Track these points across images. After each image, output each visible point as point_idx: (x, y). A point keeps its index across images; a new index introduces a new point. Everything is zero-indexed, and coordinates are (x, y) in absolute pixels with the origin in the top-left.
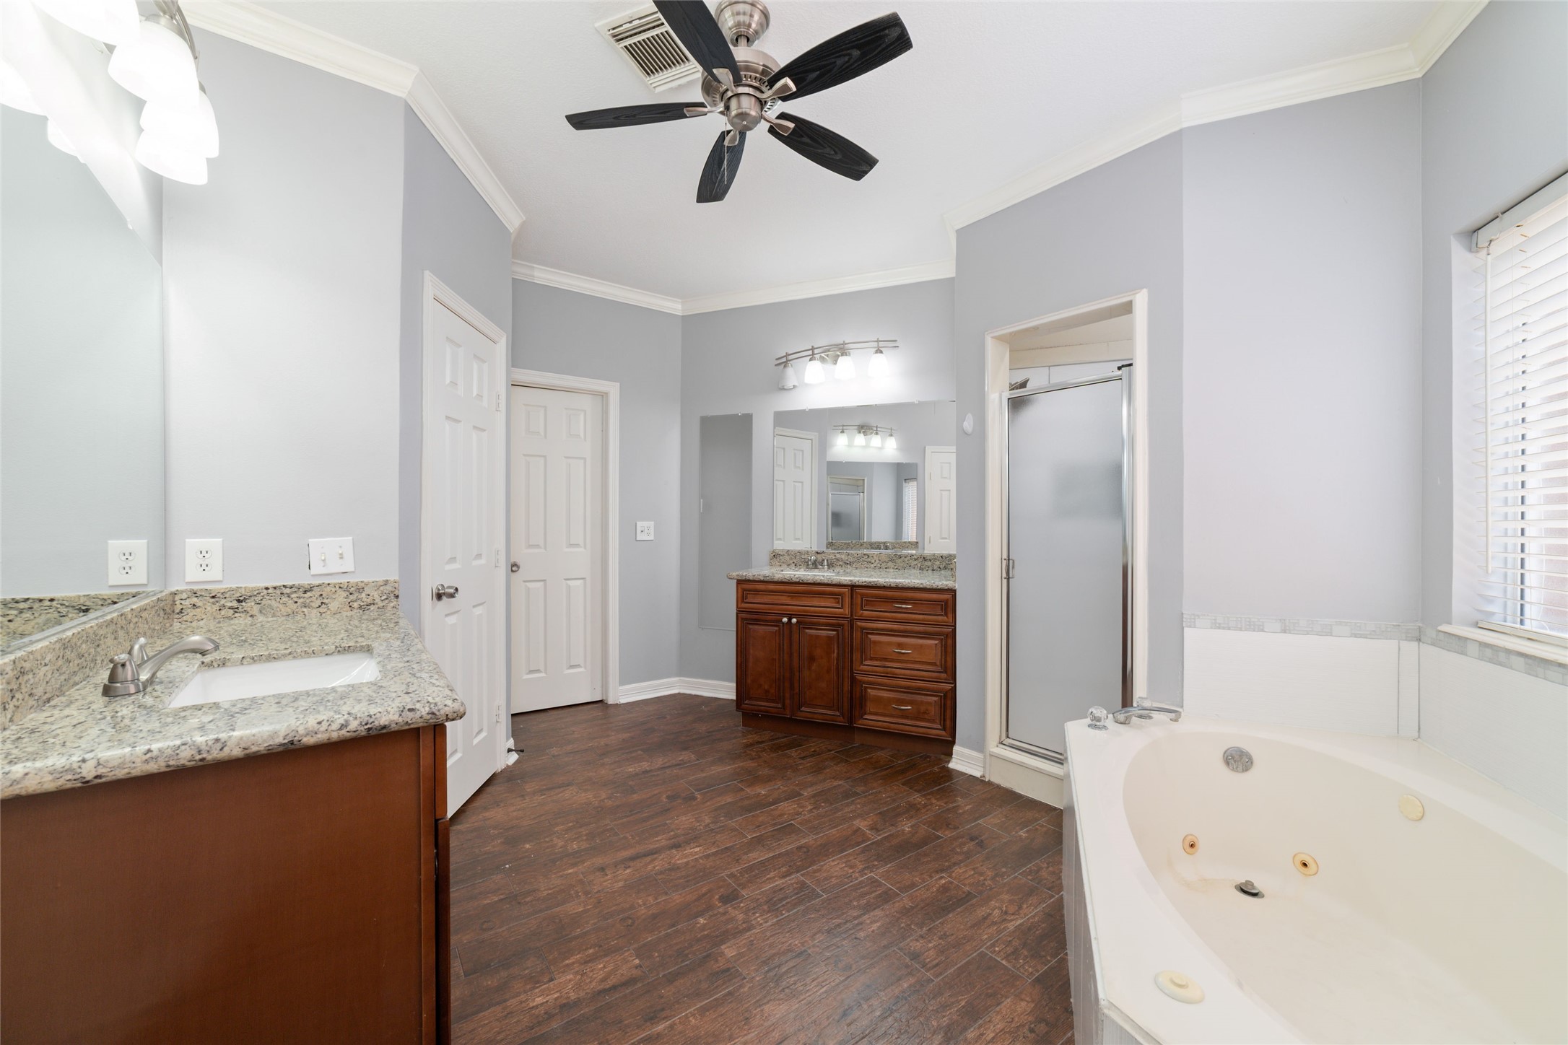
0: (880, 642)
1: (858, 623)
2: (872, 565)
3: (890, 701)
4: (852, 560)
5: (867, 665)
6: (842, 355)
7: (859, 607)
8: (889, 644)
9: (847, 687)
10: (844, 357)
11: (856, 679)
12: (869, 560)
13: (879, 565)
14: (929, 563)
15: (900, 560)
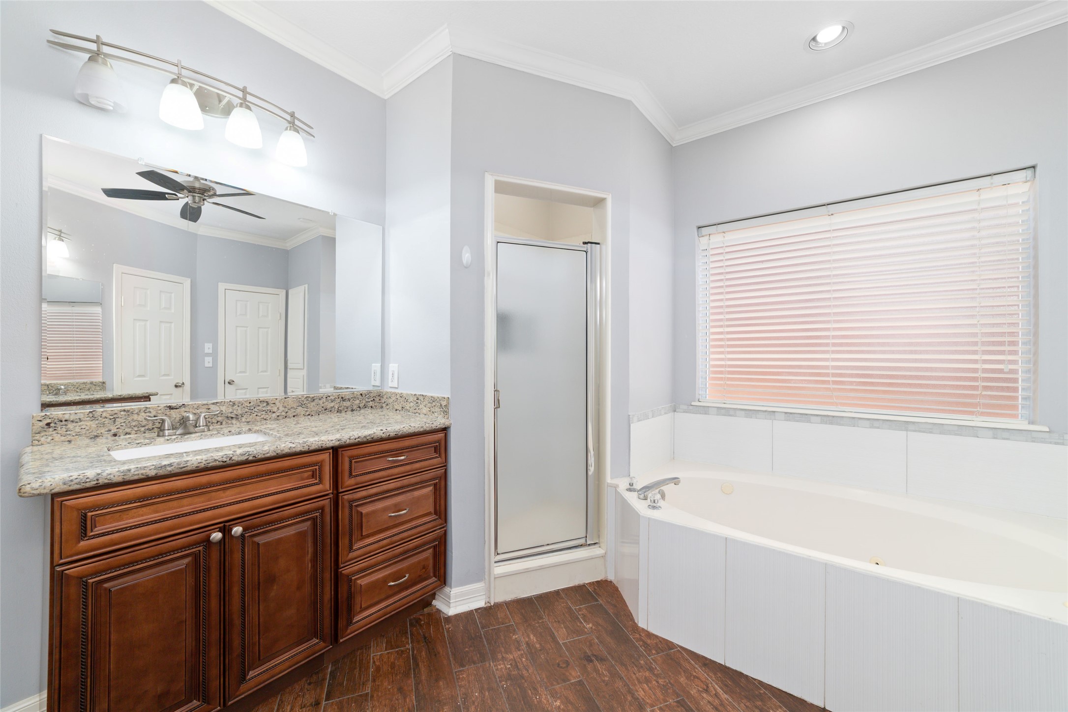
0: (374, 512)
1: (346, 497)
2: (274, 415)
3: (385, 580)
4: (240, 412)
5: (360, 549)
6: (241, 105)
7: (347, 474)
8: (385, 509)
9: (328, 593)
10: (243, 111)
11: (343, 574)
12: (269, 408)
13: (284, 414)
14: (348, 404)
15: (313, 404)
